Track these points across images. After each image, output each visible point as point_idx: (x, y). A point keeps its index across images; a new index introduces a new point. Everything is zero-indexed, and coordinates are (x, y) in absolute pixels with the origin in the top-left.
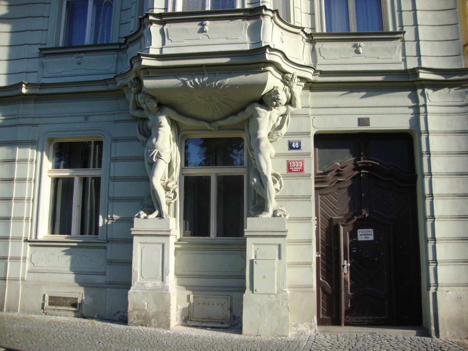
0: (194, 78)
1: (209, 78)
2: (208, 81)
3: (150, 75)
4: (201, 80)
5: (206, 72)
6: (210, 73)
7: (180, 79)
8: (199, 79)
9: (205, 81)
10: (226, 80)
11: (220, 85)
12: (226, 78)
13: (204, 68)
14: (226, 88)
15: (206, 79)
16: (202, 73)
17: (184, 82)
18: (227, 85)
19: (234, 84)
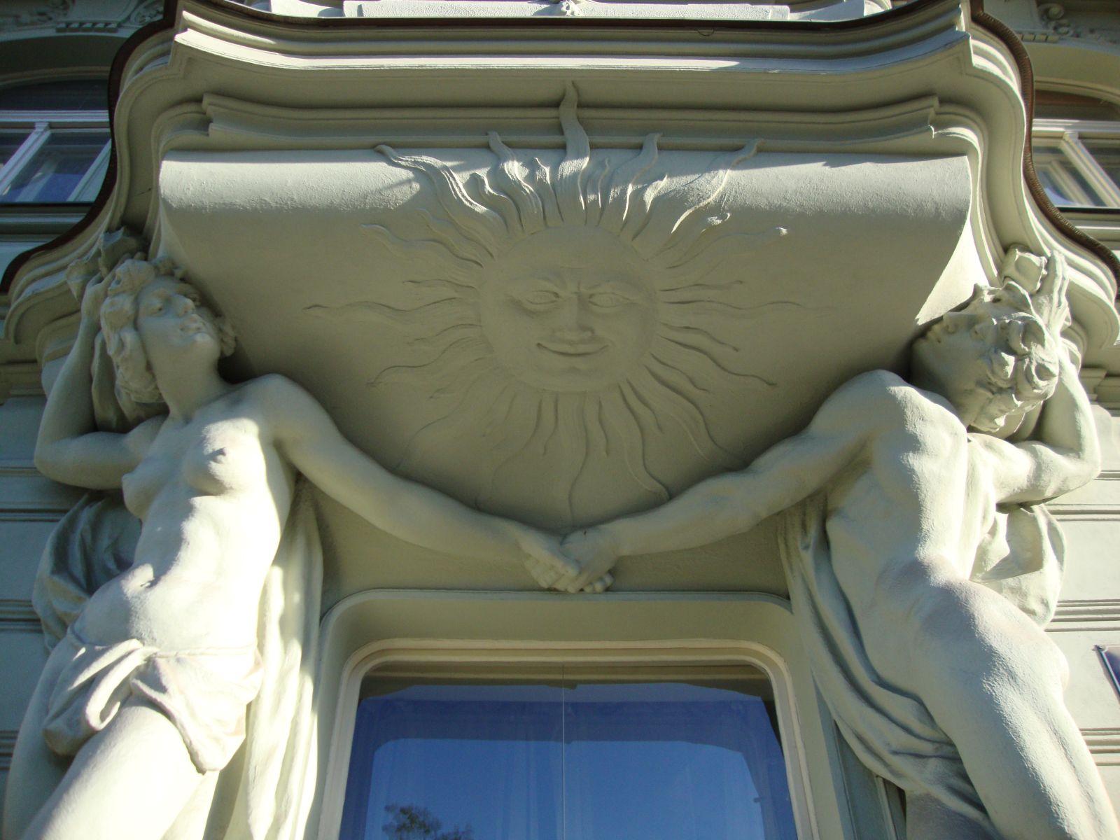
0: (501, 159)
1: (597, 165)
2: (588, 181)
3: (217, 132)
4: (547, 170)
5: (575, 135)
6: (599, 139)
7: (407, 160)
8: (532, 166)
9: (574, 176)
10: (707, 176)
11: (670, 202)
12: (712, 167)
13: (568, 114)
14: (713, 228)
15: (574, 166)
16: (557, 139)
17: (433, 180)
18: (716, 209)
19: (763, 203)
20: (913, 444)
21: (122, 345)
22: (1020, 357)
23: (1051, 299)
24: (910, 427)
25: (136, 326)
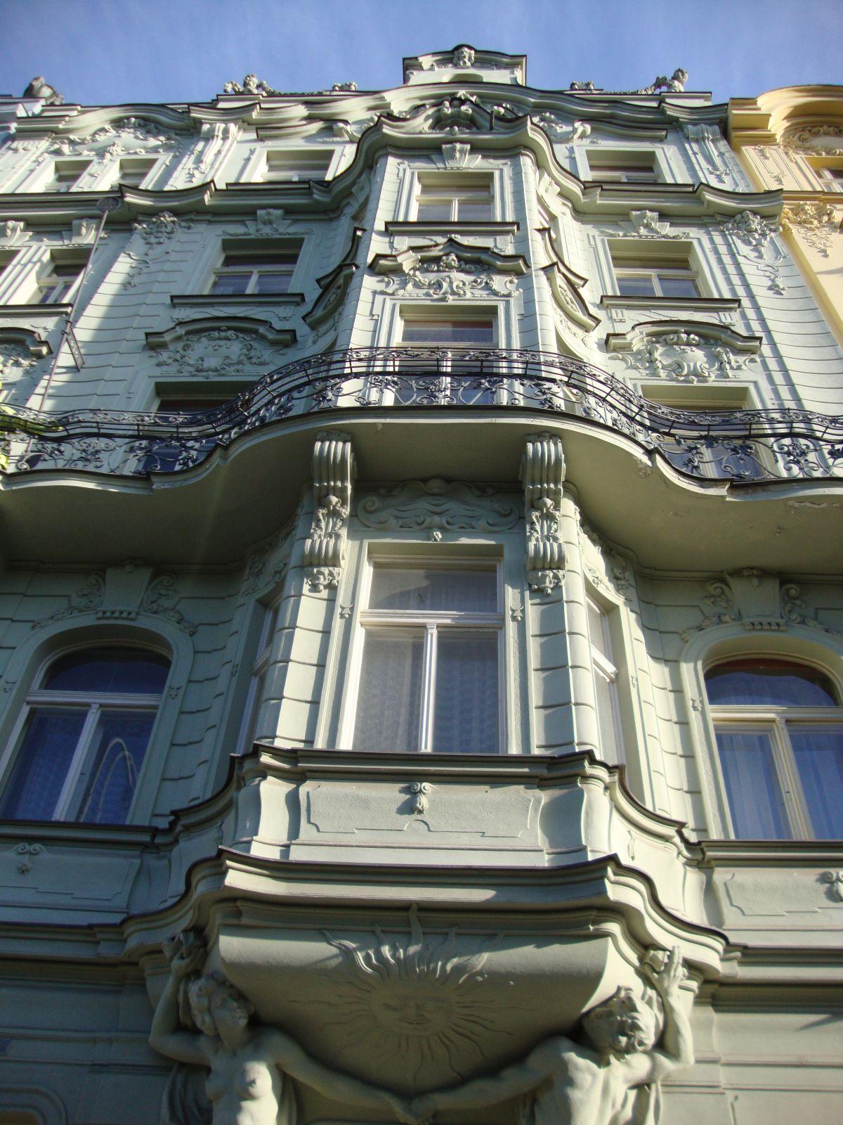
0: (380, 944)
1: (426, 947)
2: (420, 957)
3: (244, 920)
4: (401, 951)
5: (417, 929)
6: (428, 930)
7: (336, 942)
8: (394, 949)
9: (414, 954)
10: (477, 956)
11: (458, 970)
12: (480, 951)
13: (413, 915)
14: (477, 982)
15: (413, 949)
16: (407, 929)
17: (348, 954)
18: (480, 973)
19: (502, 970)
20: (570, 1082)
21: (204, 1021)
22: (629, 1037)
23: (669, 976)
24: (570, 1073)
25: (209, 1010)
